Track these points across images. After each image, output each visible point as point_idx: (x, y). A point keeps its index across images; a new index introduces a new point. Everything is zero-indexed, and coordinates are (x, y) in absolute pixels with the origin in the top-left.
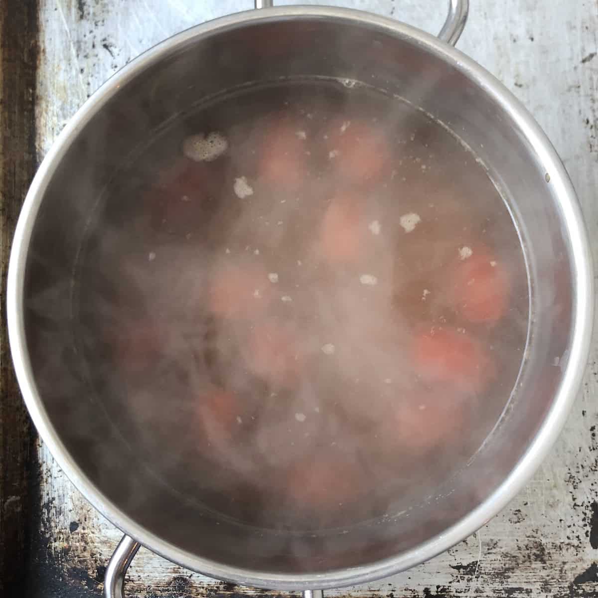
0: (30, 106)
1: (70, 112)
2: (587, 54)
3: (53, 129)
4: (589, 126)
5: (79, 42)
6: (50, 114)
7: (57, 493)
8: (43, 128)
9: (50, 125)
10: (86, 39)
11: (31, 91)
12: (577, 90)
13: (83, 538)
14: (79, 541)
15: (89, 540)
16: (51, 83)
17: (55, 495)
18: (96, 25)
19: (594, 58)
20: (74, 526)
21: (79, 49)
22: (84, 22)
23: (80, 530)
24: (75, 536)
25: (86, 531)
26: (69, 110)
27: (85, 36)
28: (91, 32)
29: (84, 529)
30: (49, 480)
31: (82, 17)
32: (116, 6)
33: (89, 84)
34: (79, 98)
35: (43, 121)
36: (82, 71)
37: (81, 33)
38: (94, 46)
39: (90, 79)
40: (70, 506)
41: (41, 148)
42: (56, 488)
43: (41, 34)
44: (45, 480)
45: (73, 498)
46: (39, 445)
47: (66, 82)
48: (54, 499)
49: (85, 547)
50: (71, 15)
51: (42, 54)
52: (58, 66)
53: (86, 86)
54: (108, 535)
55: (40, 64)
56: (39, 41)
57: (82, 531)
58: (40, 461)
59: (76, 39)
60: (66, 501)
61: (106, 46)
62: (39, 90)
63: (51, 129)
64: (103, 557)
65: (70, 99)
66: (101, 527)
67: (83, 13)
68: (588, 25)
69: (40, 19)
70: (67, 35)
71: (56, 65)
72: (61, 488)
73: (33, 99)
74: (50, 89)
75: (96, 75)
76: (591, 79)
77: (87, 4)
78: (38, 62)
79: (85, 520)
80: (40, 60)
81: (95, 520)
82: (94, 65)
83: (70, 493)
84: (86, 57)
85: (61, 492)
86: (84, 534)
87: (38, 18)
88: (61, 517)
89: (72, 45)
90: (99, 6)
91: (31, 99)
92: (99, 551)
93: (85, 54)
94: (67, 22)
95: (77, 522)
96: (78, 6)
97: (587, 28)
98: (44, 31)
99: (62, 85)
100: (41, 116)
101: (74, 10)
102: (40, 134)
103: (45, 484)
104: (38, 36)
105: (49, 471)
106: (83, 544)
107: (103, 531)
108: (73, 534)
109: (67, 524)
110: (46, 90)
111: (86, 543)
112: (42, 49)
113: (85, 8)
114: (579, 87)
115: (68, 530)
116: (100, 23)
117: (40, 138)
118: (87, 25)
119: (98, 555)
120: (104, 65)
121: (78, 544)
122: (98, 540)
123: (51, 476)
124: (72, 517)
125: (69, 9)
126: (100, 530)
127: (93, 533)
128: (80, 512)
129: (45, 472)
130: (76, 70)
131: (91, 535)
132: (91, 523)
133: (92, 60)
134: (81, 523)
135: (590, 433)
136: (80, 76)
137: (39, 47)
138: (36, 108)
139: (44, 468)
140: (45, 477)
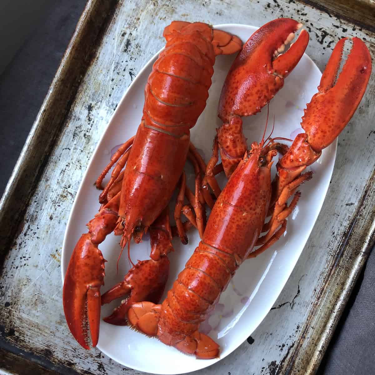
0: (77, 85)
1: (97, 99)
2: (350, 203)
3: (84, 102)
4: (333, 236)
5: (118, 63)
6: (86, 94)
7: (6, 285)
8: (79, 100)
9: (83, 99)
10: (123, 64)
11: (81, 76)
12: (337, 216)
13: (10, 312)
14: (7, 313)
15: (12, 314)
16: (94, 77)
17: (5, 286)
18: (131, 59)
19: (352, 206)
20: (7, 304)
21: (116, 67)
22: (125, 54)
23: (10, 307)
24: (6, 309)
25: (12, 309)
26: (97, 97)
27: (122, 62)
28: (127, 61)
29: (12, 308)
30: (5, 277)
31: (125, 51)
32: (146, 54)
33: (113, 89)
34: (104, 94)
35: (80, 96)
36: (113, 80)
37: (121, 59)
38: (124, 70)
39: (115, 87)
40: (10, 294)
41: (73, 110)
42: (6, 283)
43: (100, 48)
44: (2, 276)
45: (13, 291)
46: (7, 258)
47: (102, 81)
48: (3, 287)
49: (9, 317)
50: (120, 46)
51: (96, 59)
52: (102, 70)
53: (111, 89)
54: (23, 315)
55: (93, 64)
56: (97, 51)
57: (11, 309)
58: (4, 266)
59: (117, 61)
60: (9, 291)
61: (131, 73)
62: (86, 79)
63: (83, 102)
64: (15, 325)
65: (100, 91)
66: (21, 311)
67: (127, 48)
68: (358, 189)
69: (103, 40)
70: (114, 56)
71: (101, 69)
72: (9, 284)
73: (81, 81)
74: (92, 81)
75: (119, 86)
76: (346, 215)
77: (131, 45)
78: (92, 62)
79: (15, 304)
80: (93, 62)
81: (20, 306)
82: (120, 80)
83: (13, 288)
84: (118, 73)
85: (8, 286)
86: (11, 310)
87: (103, 39)
88: (3, 298)
89: (114, 63)
90: (137, 49)
91: (79, 81)
92: (15, 321)
93: (118, 72)
94: (117, 49)
95: (10, 303)
96: (126, 43)
97: (357, 190)
98: (102, 48)
99: (99, 82)
100: (80, 93)
101: (123, 45)
102: (76, 102)
103: (2, 278)
104: (99, 48)
105: (7, 273)
106: (8, 315)
107: (21, 313)
108: (6, 308)
109: (5, 302)
110: (89, 80)
111: (10, 315)
112: (97, 57)
113: (129, 47)
114: (339, 215)
115: (4, 305)
116: (133, 59)
117: (75, 104)
118: (126, 57)
119: (14, 323)
120: (125, 83)
121: (6, 314)
122: (16, 316)
123: (7, 275)
124: (8, 300)
125: (121, 43)
126: (20, 312)
127: (16, 312)
128: (14, 299)
129: (4, 272)
130: (110, 77)
131: (14, 312)
132: (17, 307)
133: (120, 77)
134: (12, 305)
135: (261, 370)
136: (111, 82)
137: (96, 55)
138: (80, 87)
139: (5, 270)
140: (3, 275)
